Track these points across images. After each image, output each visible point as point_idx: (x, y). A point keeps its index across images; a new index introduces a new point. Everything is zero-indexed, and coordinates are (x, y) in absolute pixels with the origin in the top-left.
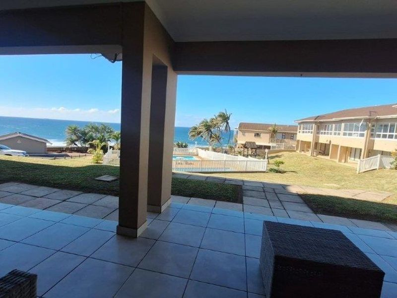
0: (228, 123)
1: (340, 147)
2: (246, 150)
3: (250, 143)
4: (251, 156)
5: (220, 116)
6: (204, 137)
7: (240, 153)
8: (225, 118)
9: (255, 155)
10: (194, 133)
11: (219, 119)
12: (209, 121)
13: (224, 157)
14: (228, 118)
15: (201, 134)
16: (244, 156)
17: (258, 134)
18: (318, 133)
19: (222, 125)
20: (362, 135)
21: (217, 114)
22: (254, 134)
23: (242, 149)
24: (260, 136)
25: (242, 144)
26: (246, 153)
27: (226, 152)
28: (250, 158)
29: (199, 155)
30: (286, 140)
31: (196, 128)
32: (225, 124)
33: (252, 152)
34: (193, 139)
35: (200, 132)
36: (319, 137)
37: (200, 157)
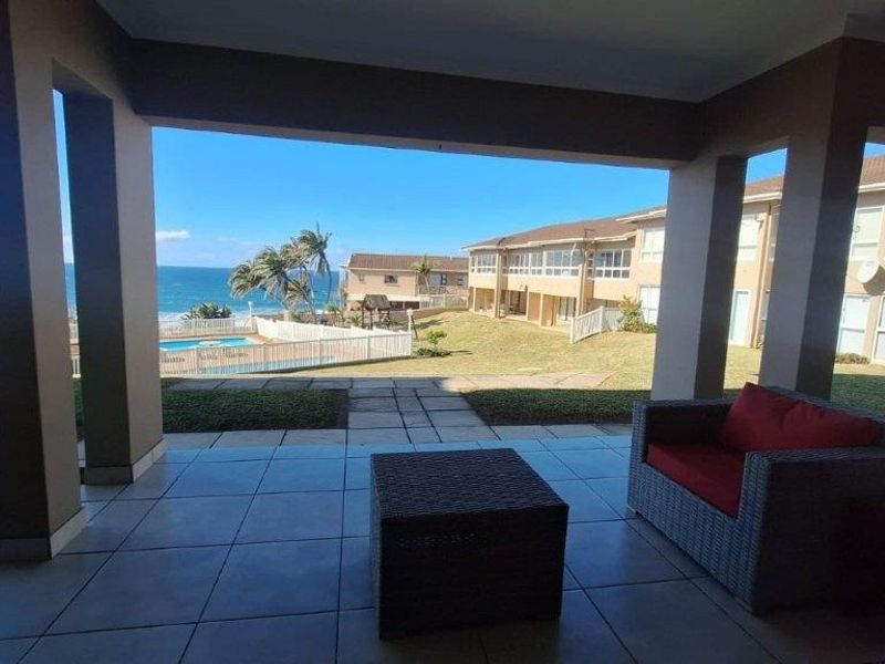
0: (323, 256)
1: (542, 296)
2: (367, 313)
3: (375, 297)
4: (378, 325)
5: (304, 239)
6: (269, 288)
7: (355, 321)
8: (316, 245)
9: (388, 324)
10: (242, 282)
11: (303, 246)
12: (278, 250)
13: (319, 331)
14: (323, 244)
15: (262, 282)
16: (363, 327)
17: (391, 277)
18: (505, 271)
19: (310, 260)
20: (575, 273)
21: (297, 235)
22: (383, 278)
23: (360, 313)
24: (396, 281)
25: (359, 302)
26: (367, 321)
27: (324, 322)
28: (376, 331)
29: (260, 334)
30: (449, 288)
31: (247, 270)
32: (318, 259)
33: (381, 318)
34: (241, 295)
35: (259, 278)
36: (507, 278)
37: (262, 338)
